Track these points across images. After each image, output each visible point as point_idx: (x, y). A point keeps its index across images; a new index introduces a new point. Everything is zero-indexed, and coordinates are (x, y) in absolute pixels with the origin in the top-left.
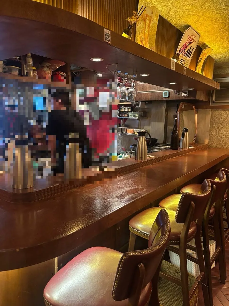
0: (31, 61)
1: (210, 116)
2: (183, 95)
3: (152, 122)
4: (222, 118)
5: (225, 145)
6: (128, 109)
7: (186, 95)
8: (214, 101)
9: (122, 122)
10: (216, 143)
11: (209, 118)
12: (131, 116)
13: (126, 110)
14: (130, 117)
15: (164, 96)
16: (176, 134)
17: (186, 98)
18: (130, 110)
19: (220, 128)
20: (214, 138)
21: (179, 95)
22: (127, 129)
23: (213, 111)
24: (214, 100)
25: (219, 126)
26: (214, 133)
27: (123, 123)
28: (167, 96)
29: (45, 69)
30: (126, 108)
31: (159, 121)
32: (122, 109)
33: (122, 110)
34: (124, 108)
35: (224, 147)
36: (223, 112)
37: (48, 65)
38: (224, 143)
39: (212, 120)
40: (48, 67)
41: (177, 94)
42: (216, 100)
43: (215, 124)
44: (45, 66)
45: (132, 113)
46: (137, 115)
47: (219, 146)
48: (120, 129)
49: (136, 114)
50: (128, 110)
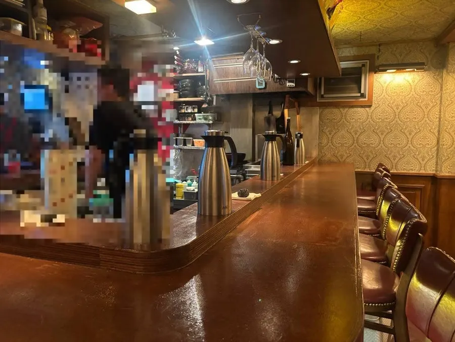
0: (44, 14)
1: (318, 117)
2: (288, 84)
3: (232, 128)
4: (334, 119)
5: (342, 158)
6: (194, 108)
7: (293, 84)
8: (323, 95)
9: (181, 130)
10: (329, 156)
11: (316, 119)
12: (200, 119)
13: (189, 111)
14: (198, 121)
15: (258, 87)
16: (289, 142)
17: (292, 90)
18: (196, 110)
19: (333, 134)
20: (325, 148)
21: (281, 85)
22: (194, 140)
23: (321, 110)
24: (323, 93)
25: (332, 131)
26: (325, 141)
27: (182, 132)
28: (263, 86)
29: (68, 31)
30: (190, 108)
31: (244, 126)
32: (182, 108)
33: (183, 111)
34: (185, 107)
35: (341, 160)
36: (336, 110)
37: (71, 25)
38: (340, 155)
39: (321, 123)
40: (73, 28)
41: (279, 83)
42: (325, 94)
43: (325, 128)
44: (66, 26)
45: (202, 114)
46: (211, 118)
47: (334, 159)
48: (182, 141)
49: (207, 116)
50: (193, 110)
